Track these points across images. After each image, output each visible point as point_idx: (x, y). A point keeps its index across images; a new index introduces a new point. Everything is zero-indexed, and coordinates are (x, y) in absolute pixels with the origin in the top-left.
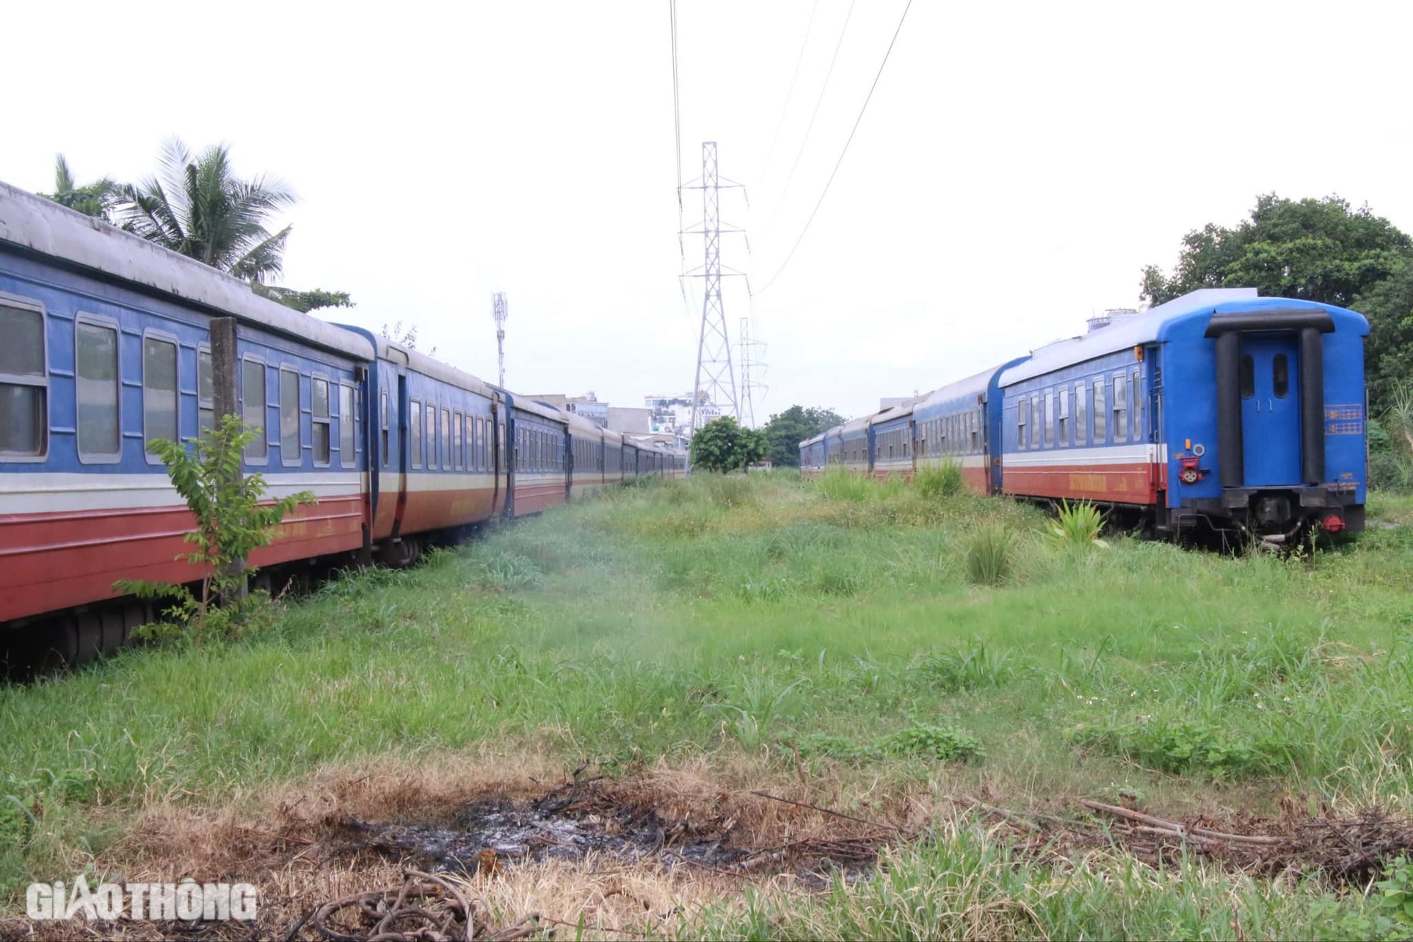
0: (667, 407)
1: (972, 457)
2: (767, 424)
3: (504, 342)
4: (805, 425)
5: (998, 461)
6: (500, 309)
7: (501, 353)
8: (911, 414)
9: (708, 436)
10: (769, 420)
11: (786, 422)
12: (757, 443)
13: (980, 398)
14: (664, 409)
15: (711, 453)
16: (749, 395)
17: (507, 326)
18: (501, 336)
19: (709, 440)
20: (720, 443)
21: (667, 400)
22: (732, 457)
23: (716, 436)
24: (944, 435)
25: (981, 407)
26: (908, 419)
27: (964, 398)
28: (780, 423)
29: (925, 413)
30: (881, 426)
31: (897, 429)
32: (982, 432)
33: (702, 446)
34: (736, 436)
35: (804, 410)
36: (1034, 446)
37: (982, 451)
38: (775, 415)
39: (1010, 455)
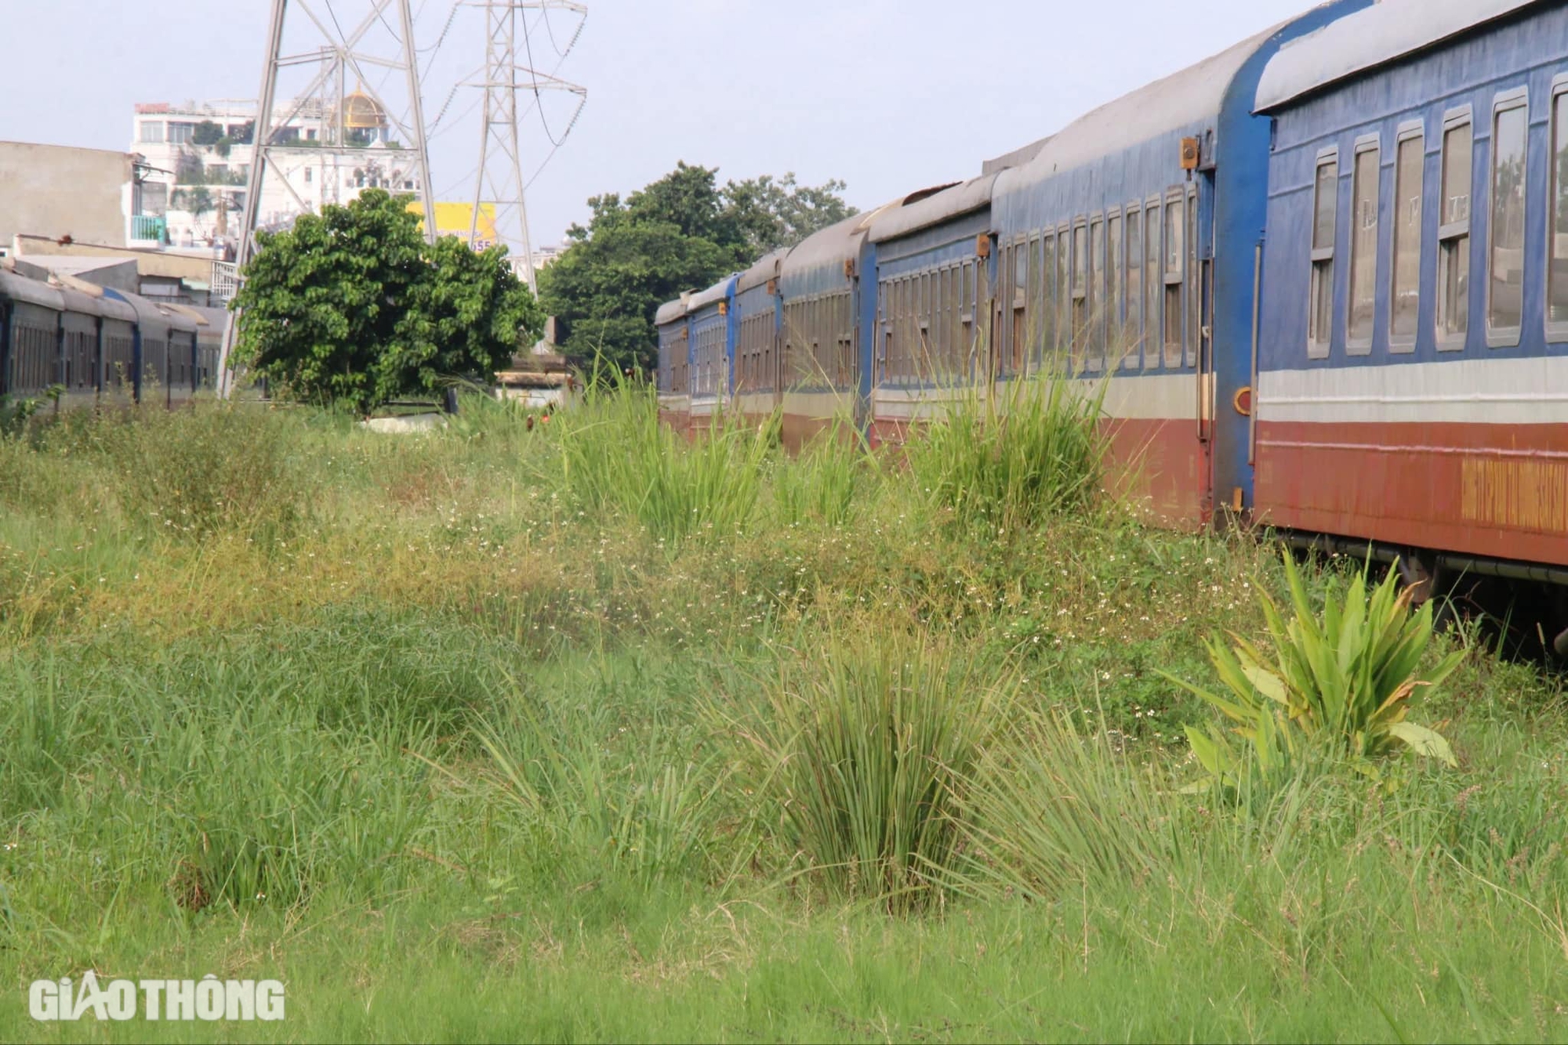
0: (224, 151)
1: (1163, 379)
2: (577, 231)
4: (722, 241)
5: (1246, 400)
8: (984, 208)
9: (308, 264)
10: (585, 217)
11: (646, 228)
12: (494, 299)
13: (1194, 150)
14: (210, 158)
15: (316, 333)
16: (513, 122)
19: (312, 280)
20: (352, 294)
21: (224, 122)
22: (395, 349)
23: (339, 265)
24: (1079, 293)
25: (1193, 186)
26: (976, 229)
27: (1145, 150)
28: (625, 229)
29: (1026, 202)
30: (896, 252)
31: (945, 264)
32: (1195, 282)
33: (283, 300)
34: (414, 271)
35: (719, 184)
36: (1358, 343)
37: (1192, 358)
38: (612, 201)
39: (1280, 375)
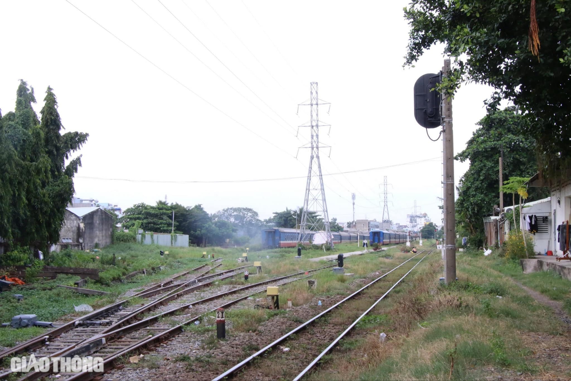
3: (355, 205)
6: (354, 197)
7: (354, 208)
17: (355, 201)
18: (354, 204)
